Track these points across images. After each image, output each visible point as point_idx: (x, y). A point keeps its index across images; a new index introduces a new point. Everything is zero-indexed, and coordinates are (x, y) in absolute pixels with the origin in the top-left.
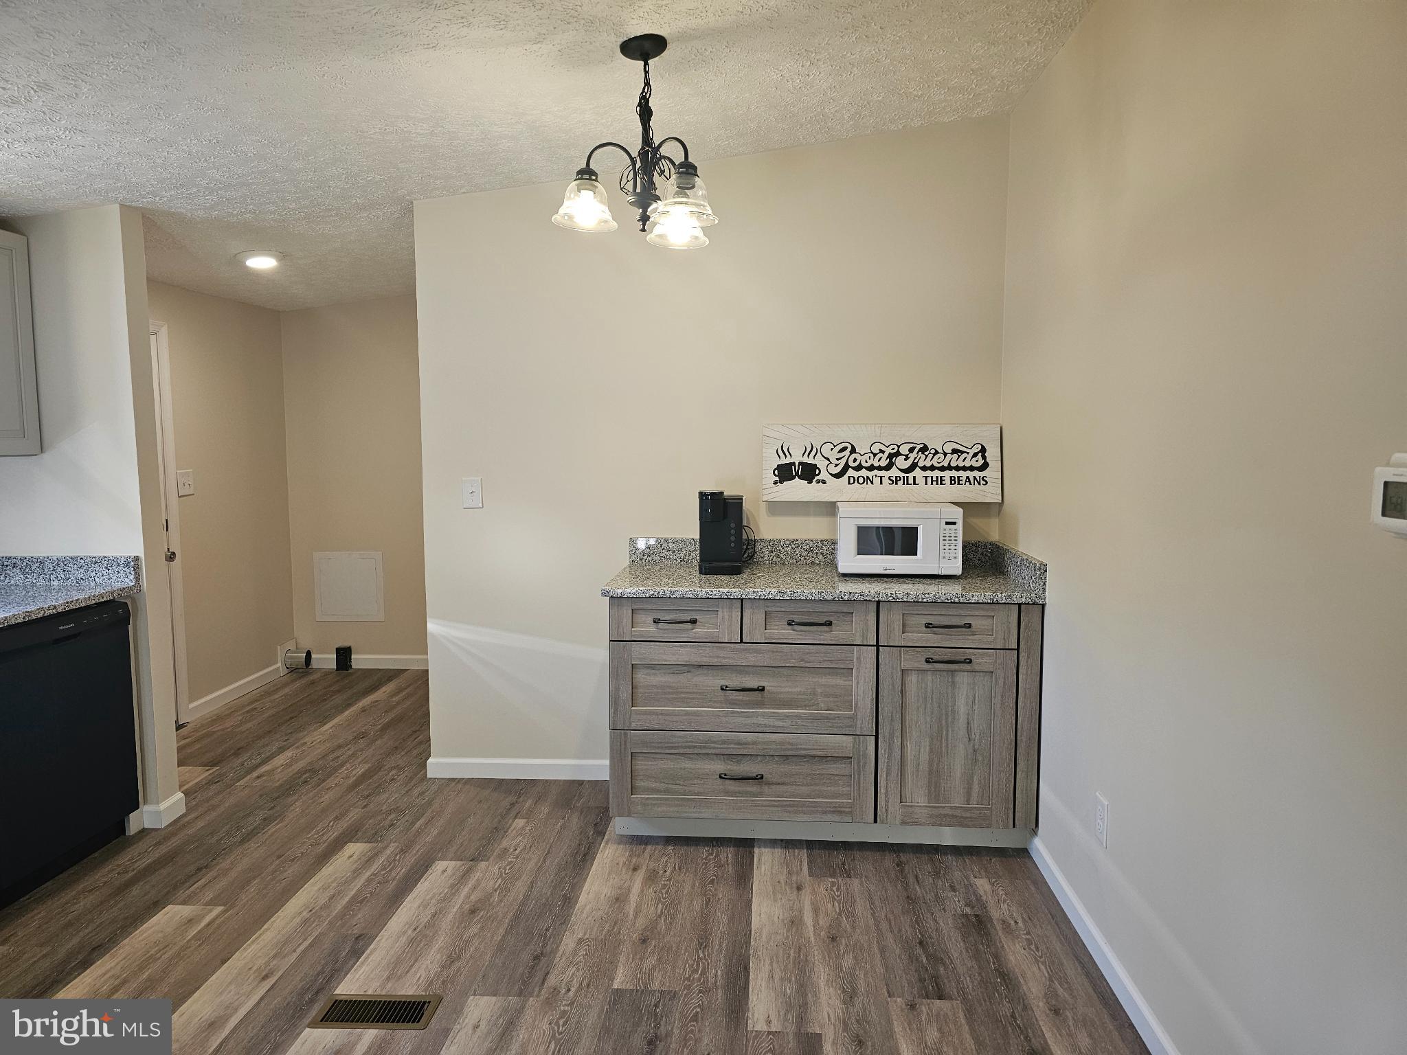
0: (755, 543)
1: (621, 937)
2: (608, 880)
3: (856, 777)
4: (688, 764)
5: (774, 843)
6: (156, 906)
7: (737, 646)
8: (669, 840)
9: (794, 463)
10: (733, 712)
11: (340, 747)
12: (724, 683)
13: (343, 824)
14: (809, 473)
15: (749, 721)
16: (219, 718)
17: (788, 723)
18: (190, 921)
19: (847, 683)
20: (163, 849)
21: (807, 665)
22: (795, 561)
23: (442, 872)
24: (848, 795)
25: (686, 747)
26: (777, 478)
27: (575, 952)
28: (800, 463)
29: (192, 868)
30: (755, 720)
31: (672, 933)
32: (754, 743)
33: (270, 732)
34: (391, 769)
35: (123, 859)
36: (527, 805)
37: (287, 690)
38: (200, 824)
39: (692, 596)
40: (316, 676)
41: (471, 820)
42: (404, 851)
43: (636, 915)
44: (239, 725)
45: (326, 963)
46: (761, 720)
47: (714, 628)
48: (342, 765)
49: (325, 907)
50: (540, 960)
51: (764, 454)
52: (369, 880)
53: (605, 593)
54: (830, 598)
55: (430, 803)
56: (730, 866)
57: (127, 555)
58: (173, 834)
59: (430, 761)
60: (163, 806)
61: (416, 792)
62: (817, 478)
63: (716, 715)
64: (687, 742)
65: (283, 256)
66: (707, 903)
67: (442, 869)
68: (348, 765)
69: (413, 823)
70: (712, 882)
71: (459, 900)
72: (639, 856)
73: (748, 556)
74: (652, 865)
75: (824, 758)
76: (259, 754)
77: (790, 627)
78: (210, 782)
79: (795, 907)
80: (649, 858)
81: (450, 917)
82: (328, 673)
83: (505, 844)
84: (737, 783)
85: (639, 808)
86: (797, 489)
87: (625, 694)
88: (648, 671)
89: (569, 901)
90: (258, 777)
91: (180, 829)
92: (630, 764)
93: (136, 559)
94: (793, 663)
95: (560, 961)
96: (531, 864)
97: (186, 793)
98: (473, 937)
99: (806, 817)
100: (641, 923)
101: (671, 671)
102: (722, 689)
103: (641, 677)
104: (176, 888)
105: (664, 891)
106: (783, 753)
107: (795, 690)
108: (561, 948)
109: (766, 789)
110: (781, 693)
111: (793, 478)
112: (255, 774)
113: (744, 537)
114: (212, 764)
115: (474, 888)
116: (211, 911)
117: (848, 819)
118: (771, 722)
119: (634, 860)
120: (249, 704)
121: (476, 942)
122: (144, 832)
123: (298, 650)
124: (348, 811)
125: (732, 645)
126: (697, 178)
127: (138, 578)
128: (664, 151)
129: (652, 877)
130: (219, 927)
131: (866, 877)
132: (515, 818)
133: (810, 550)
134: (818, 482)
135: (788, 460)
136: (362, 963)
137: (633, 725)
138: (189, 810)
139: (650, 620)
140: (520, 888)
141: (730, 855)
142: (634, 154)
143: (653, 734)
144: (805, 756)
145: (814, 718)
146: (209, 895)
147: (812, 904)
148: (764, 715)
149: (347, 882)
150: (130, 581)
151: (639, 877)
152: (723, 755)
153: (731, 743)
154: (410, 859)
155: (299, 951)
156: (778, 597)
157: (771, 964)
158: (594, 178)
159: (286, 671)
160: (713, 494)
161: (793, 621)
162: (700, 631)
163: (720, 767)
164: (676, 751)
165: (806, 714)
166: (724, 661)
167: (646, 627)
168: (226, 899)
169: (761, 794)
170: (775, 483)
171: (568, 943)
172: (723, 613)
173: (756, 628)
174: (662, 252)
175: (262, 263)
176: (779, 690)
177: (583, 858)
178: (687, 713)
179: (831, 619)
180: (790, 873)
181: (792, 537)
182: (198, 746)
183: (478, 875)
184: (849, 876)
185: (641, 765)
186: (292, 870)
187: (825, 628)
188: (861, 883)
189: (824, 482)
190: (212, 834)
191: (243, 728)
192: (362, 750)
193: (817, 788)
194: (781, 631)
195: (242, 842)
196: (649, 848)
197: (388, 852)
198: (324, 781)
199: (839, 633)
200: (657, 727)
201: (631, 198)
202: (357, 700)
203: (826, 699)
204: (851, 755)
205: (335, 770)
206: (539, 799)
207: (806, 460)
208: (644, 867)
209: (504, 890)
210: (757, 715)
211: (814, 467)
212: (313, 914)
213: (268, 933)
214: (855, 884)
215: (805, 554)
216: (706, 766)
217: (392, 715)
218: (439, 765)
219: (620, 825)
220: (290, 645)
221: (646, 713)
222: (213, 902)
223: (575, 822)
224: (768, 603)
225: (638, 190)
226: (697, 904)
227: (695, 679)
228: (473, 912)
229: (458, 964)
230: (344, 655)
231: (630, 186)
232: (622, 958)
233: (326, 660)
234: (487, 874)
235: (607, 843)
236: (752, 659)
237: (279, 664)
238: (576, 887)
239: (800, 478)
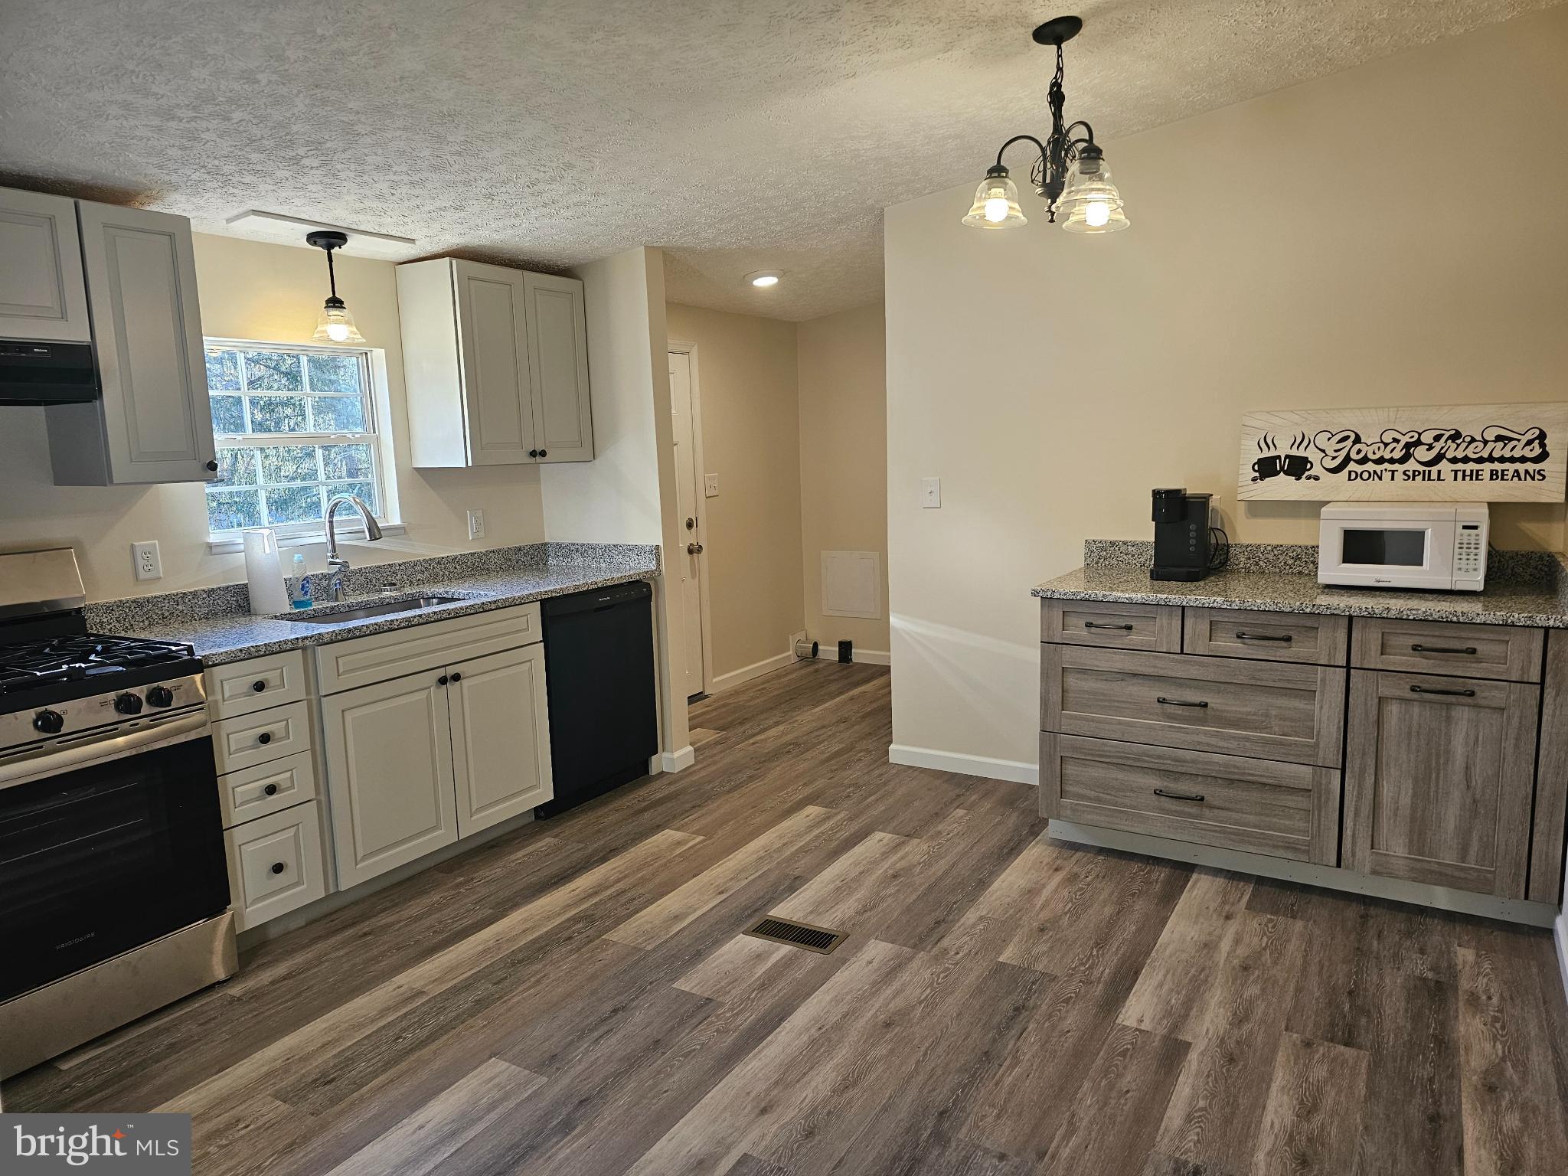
0: (1228, 548)
1: (1021, 922)
2: (1027, 873)
3: (1316, 813)
4: (1121, 776)
5: (1216, 872)
6: (658, 828)
7: (1176, 656)
8: (1101, 851)
9: (1279, 457)
10: (1170, 726)
11: (823, 727)
12: (1162, 695)
13: (809, 790)
14: (1298, 467)
15: (1189, 738)
16: (736, 693)
17: (1234, 744)
18: (679, 843)
19: (1309, 707)
20: (672, 788)
21: (1259, 683)
22: (1278, 570)
23: (878, 840)
24: (1305, 832)
25: (1121, 758)
26: (1257, 474)
27: (974, 925)
28: (1287, 457)
29: (688, 806)
30: (1196, 738)
31: (1073, 929)
32: (1193, 762)
33: (771, 709)
34: (861, 751)
35: (643, 792)
36: (973, 798)
37: (794, 675)
38: (703, 773)
39: (1125, 600)
40: (821, 666)
41: (917, 804)
42: (850, 819)
43: (1043, 907)
44: (750, 700)
45: (767, 892)
46: (1202, 738)
47: (1152, 636)
48: (821, 743)
49: (779, 850)
50: (941, 925)
51: (1242, 447)
52: (817, 837)
53: (1035, 593)
54: (1289, 610)
55: (885, 784)
56: (1159, 885)
57: (651, 544)
58: (682, 778)
59: (892, 747)
60: (676, 755)
61: (877, 772)
62: (1307, 473)
63: (1150, 727)
64: (1119, 752)
65: (782, 274)
66: (1118, 913)
67: (879, 838)
68: (826, 743)
69: (866, 798)
70: (1133, 895)
71: (886, 865)
72: (1065, 859)
73: (1220, 563)
74: (1076, 869)
75: (1277, 788)
76: (759, 725)
77: (1239, 640)
78: (716, 743)
79: (1216, 933)
80: (1072, 863)
81: (874, 877)
82: (831, 664)
83: (940, 828)
84: (1174, 801)
85: (1069, 812)
86: (1283, 487)
87: (1056, 697)
88: (1079, 676)
89: (983, 884)
90: (753, 744)
91: (688, 775)
92: (1059, 767)
93: (658, 547)
94: (1242, 679)
95: (958, 929)
96: (960, 848)
97: (696, 750)
98: (889, 896)
99: (1252, 849)
100: (1045, 915)
101: (1104, 677)
102: (1159, 701)
103: (1072, 681)
104: (674, 817)
105: (1078, 893)
106: (1227, 776)
107: (1245, 709)
108: (963, 920)
109: (1207, 812)
110: (1227, 711)
111: (1276, 474)
112: (751, 741)
113: (1213, 541)
114: (722, 729)
115: (903, 858)
116: (694, 838)
117: (1305, 858)
118: (1214, 741)
119: (1059, 862)
120: (763, 683)
121: (890, 900)
122: (662, 774)
123: (807, 640)
124: (816, 780)
125: (1172, 656)
126: (1101, 162)
127: (658, 564)
128: (1073, 136)
129: (1072, 879)
130: (699, 849)
131: (1315, 921)
132: (957, 807)
133: (1297, 558)
134: (1308, 478)
135: (1273, 453)
136: (795, 897)
137: (1064, 729)
138: (697, 762)
139: (1082, 623)
140: (942, 865)
141: (1162, 875)
142: (1044, 144)
143: (1084, 741)
144: (1253, 783)
145: (1266, 742)
146: (696, 826)
147: (1237, 933)
148: (1205, 733)
149: (800, 835)
150: (653, 566)
151: (1058, 877)
152: (1159, 770)
153: (1167, 759)
154: (855, 826)
155: (750, 879)
156: (1225, 606)
157: (1165, 976)
158: (1004, 174)
159: (797, 659)
160: (1168, 492)
161: (1244, 634)
162: (1135, 639)
163: (1156, 782)
164: (1107, 760)
165: (1256, 736)
166: (1161, 672)
167: (1077, 630)
168: (708, 832)
169: (1201, 817)
170: (1254, 479)
171: (971, 916)
172: (1163, 620)
173: (1199, 639)
174: (1083, 239)
175: (765, 282)
176: (1223, 708)
177: (1009, 851)
178: (1120, 723)
179: (1291, 633)
180: (1224, 902)
181: (1275, 542)
182: (715, 714)
183: (908, 848)
184: (1294, 917)
185: (1071, 769)
186: (759, 820)
187: (1284, 644)
188: (1305, 927)
189: (1317, 478)
190: (710, 782)
191: (751, 703)
192: (840, 732)
193: (1268, 819)
194: (1227, 643)
195: (729, 792)
196: (1079, 854)
197: (839, 817)
198: (803, 753)
199: (1299, 650)
200: (1088, 734)
201: (1039, 190)
202: (849, 690)
203: (1281, 722)
204: (1310, 788)
205: (815, 745)
206: (986, 795)
207: (1294, 452)
208: (1067, 869)
209: (928, 864)
210: (1194, 732)
211: (1305, 460)
212: (768, 854)
213: (731, 862)
214: (1299, 925)
215: (1290, 562)
216: (1140, 780)
217: (875, 705)
218: (900, 752)
219: (1056, 829)
220: (801, 636)
221: (1076, 718)
222: (697, 833)
223: (1013, 819)
224: (1213, 612)
225: (1048, 181)
226: (1108, 910)
227: (1130, 688)
228: (895, 876)
229: (868, 914)
230: (845, 648)
231: (1040, 178)
232: (1016, 940)
233: (830, 652)
234: (916, 850)
235: (1037, 843)
236: (1194, 672)
237: (791, 652)
238: (993, 874)
239: (1287, 473)
